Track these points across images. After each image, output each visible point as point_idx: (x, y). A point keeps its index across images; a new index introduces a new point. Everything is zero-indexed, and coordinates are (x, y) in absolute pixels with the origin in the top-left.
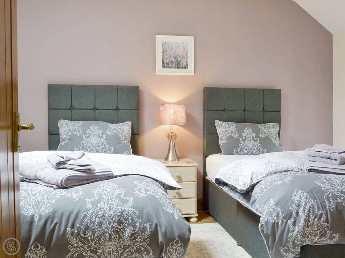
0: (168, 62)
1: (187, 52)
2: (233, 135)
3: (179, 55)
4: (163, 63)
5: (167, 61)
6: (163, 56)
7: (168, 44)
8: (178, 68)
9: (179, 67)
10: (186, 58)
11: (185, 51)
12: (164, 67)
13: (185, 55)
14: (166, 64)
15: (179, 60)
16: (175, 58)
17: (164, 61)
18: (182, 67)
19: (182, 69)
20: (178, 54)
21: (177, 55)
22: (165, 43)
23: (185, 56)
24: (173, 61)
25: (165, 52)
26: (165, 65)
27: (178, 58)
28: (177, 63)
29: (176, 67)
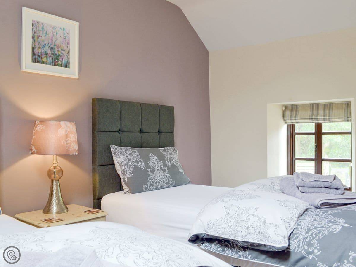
0: (41, 55)
1: (68, 44)
2: (139, 165)
3: (58, 45)
4: (33, 54)
5: (40, 52)
6: (34, 43)
7: (42, 26)
8: (55, 65)
9: (57, 64)
10: (67, 52)
11: (67, 41)
12: (35, 60)
13: (66, 46)
14: (38, 56)
15: (57, 53)
16: (51, 49)
17: (35, 51)
18: (62, 64)
19: (61, 67)
20: (56, 43)
21: (55, 46)
22: (36, 23)
23: (65, 48)
24: (49, 53)
25: (36, 37)
26: (36, 58)
27: (56, 49)
28: (54, 57)
29: (53, 64)
